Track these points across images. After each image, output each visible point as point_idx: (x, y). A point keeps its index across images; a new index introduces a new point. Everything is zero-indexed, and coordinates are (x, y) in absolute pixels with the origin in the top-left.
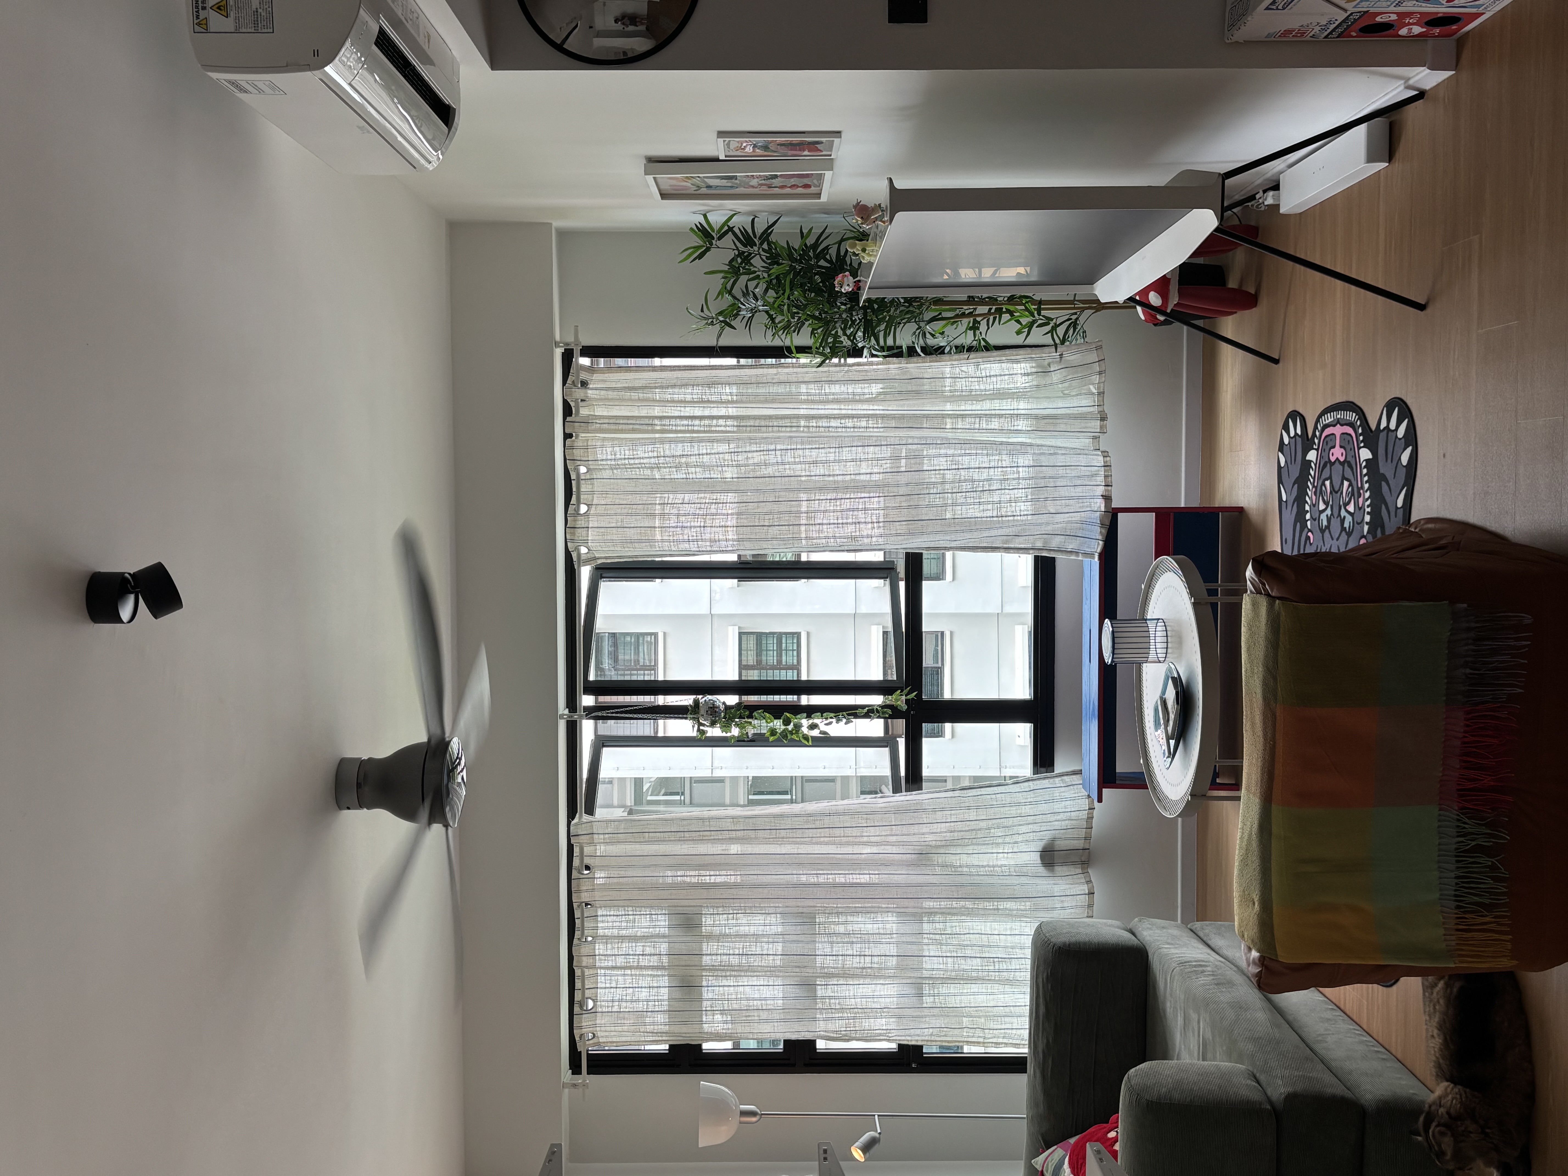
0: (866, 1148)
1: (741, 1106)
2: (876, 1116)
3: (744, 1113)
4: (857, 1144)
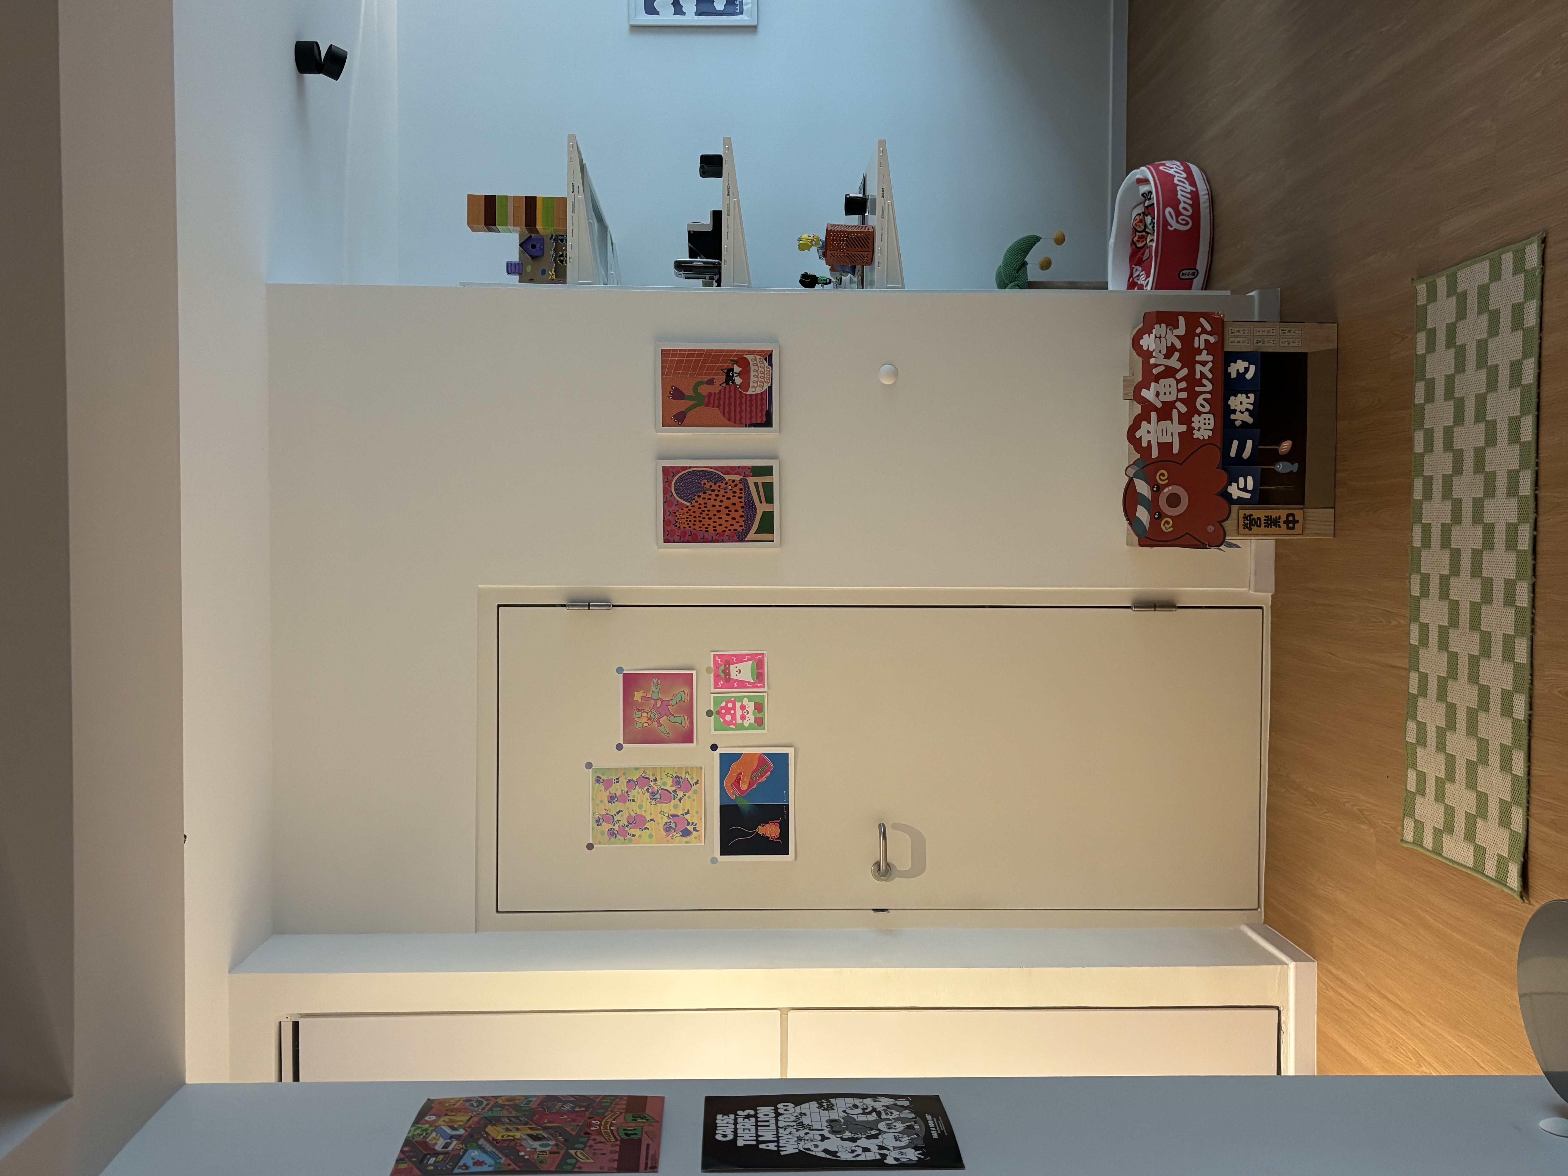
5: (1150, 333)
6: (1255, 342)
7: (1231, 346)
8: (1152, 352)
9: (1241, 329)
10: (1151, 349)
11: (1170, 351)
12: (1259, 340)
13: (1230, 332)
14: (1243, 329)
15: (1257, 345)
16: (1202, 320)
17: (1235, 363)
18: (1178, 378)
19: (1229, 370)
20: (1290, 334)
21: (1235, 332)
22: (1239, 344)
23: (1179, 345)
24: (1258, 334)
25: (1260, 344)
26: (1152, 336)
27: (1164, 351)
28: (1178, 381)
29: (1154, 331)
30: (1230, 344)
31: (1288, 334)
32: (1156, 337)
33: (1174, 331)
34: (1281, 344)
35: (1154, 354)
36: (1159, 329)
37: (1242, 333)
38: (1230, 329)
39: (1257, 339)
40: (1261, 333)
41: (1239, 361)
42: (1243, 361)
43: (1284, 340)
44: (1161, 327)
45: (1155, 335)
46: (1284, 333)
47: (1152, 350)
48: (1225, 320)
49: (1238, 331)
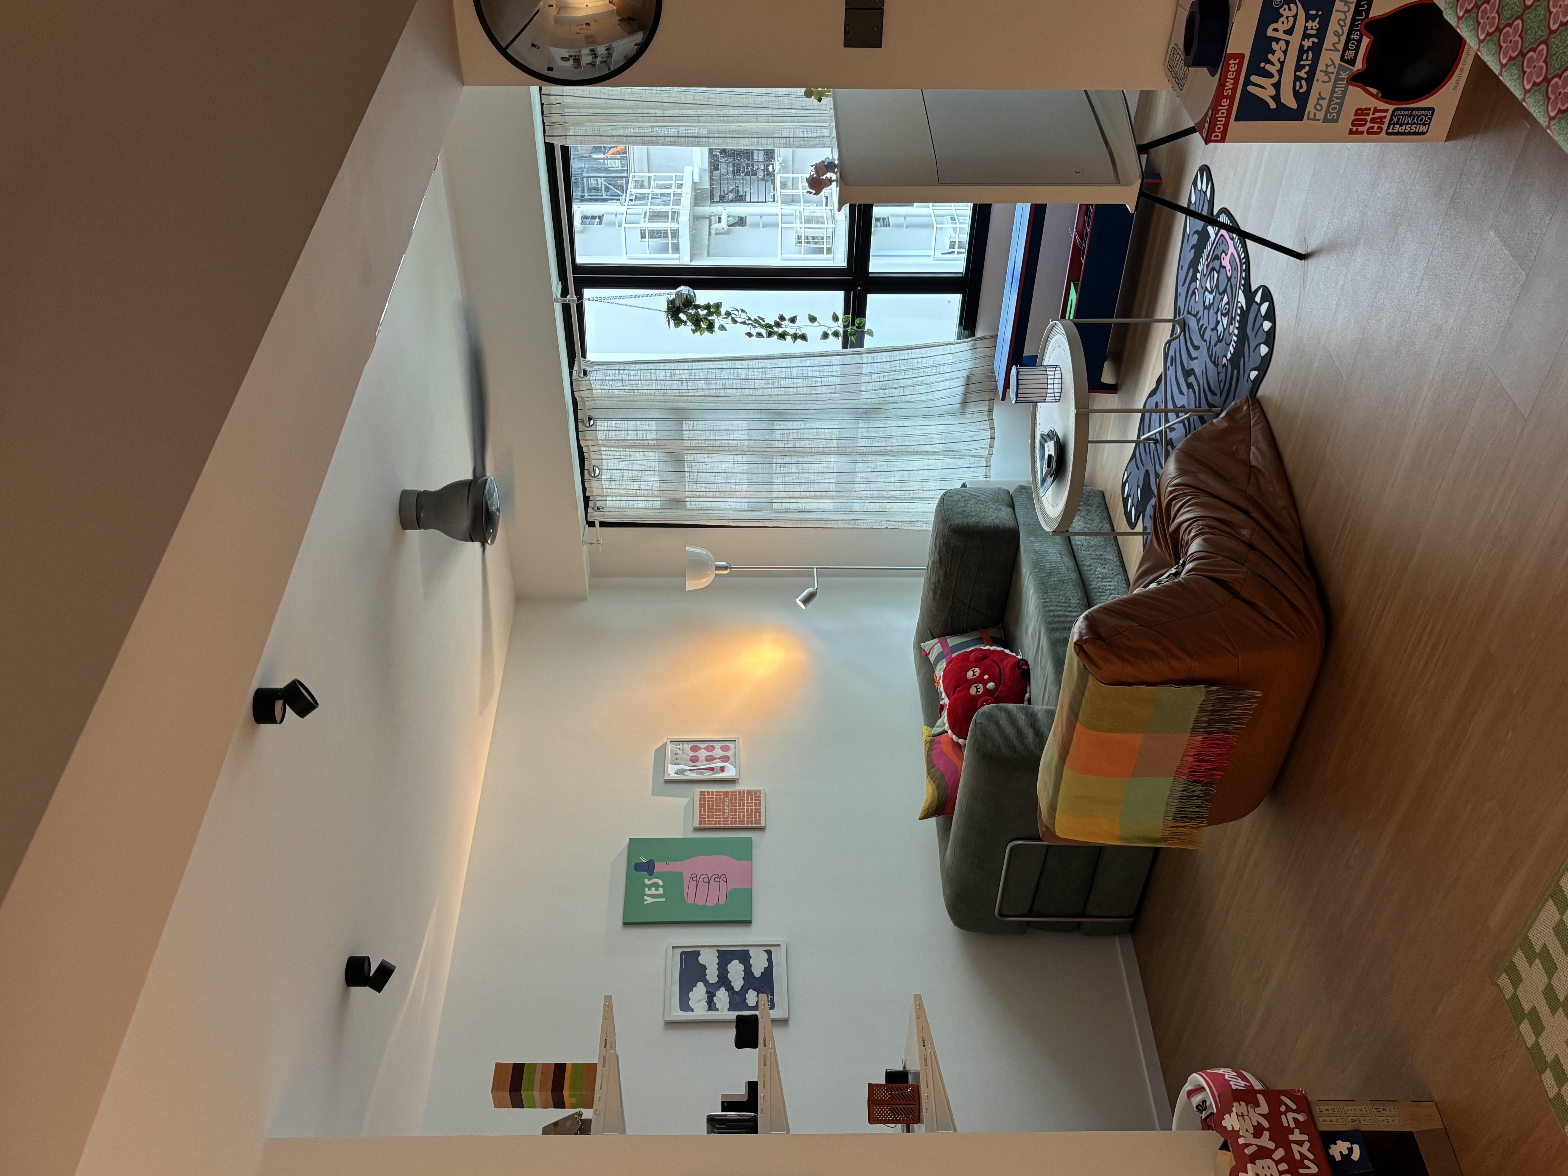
0: (806, 601)
1: (716, 563)
2: (815, 569)
3: (718, 568)
4: (800, 598)
5: (1230, 1112)
6: (1350, 1121)
7: (1326, 1124)
8: (1238, 1131)
9: (1330, 1108)
10: (1236, 1129)
11: (1258, 1131)
12: (1354, 1118)
13: (1318, 1111)
14: (1332, 1107)
15: (1353, 1124)
16: (1282, 1097)
17: (1336, 1144)
18: (1276, 1159)
19: (1331, 1152)
20: (1385, 1112)
21: (1323, 1110)
22: (1332, 1123)
23: (1266, 1125)
24: (1350, 1112)
25: (1357, 1123)
26: (1234, 1115)
27: (1251, 1130)
28: (1277, 1163)
29: (1234, 1109)
30: (1322, 1123)
31: (1382, 1112)
32: (1238, 1115)
33: (1256, 1109)
34: (1380, 1123)
35: (1241, 1133)
36: (1238, 1108)
37: (1331, 1112)
38: (1317, 1108)
39: (1351, 1118)
40: (1353, 1112)
41: (1339, 1142)
42: (1343, 1141)
43: (1381, 1119)
44: (1240, 1105)
45: (1237, 1113)
46: (1379, 1112)
47: (1238, 1129)
48: (1309, 1098)
49: (1327, 1110)
